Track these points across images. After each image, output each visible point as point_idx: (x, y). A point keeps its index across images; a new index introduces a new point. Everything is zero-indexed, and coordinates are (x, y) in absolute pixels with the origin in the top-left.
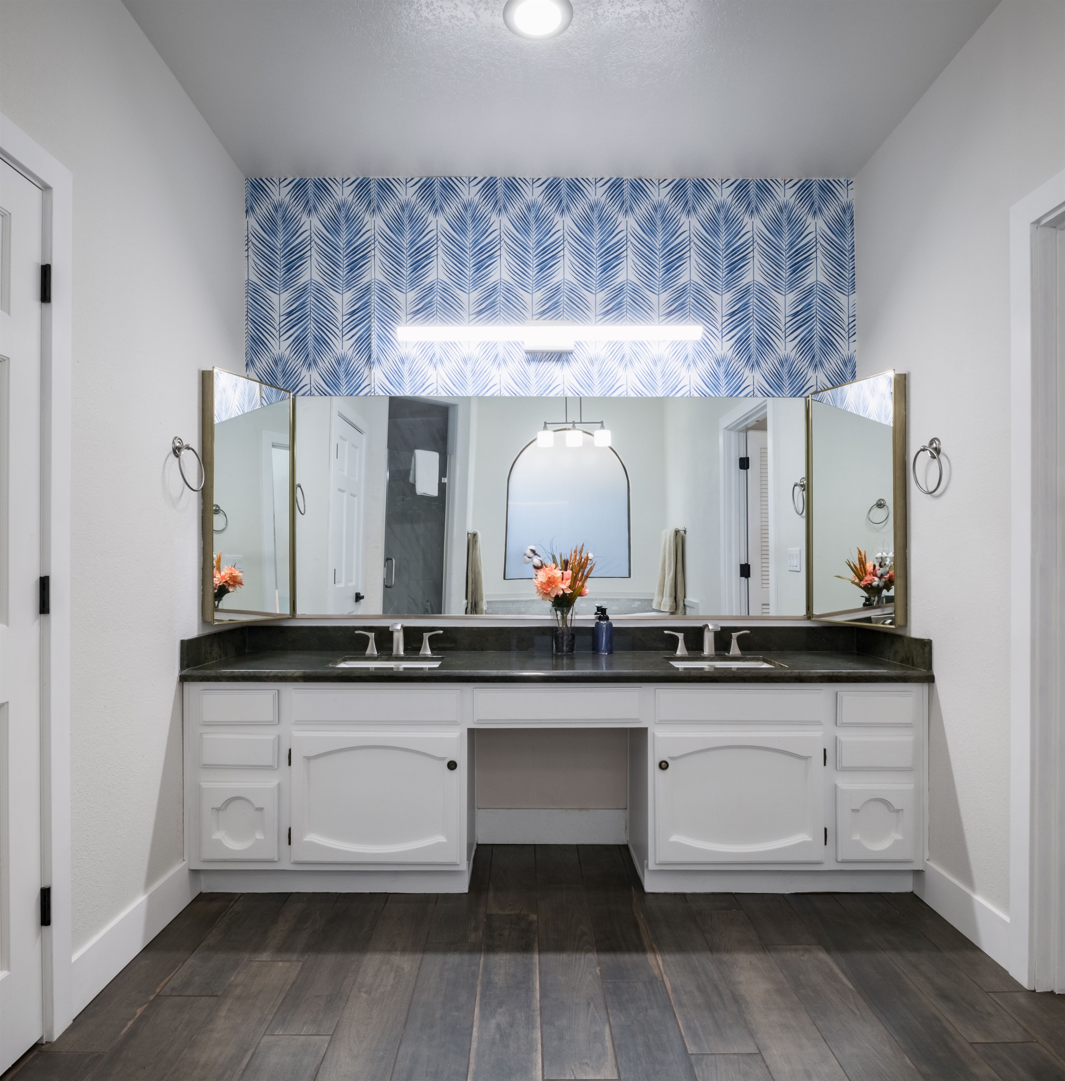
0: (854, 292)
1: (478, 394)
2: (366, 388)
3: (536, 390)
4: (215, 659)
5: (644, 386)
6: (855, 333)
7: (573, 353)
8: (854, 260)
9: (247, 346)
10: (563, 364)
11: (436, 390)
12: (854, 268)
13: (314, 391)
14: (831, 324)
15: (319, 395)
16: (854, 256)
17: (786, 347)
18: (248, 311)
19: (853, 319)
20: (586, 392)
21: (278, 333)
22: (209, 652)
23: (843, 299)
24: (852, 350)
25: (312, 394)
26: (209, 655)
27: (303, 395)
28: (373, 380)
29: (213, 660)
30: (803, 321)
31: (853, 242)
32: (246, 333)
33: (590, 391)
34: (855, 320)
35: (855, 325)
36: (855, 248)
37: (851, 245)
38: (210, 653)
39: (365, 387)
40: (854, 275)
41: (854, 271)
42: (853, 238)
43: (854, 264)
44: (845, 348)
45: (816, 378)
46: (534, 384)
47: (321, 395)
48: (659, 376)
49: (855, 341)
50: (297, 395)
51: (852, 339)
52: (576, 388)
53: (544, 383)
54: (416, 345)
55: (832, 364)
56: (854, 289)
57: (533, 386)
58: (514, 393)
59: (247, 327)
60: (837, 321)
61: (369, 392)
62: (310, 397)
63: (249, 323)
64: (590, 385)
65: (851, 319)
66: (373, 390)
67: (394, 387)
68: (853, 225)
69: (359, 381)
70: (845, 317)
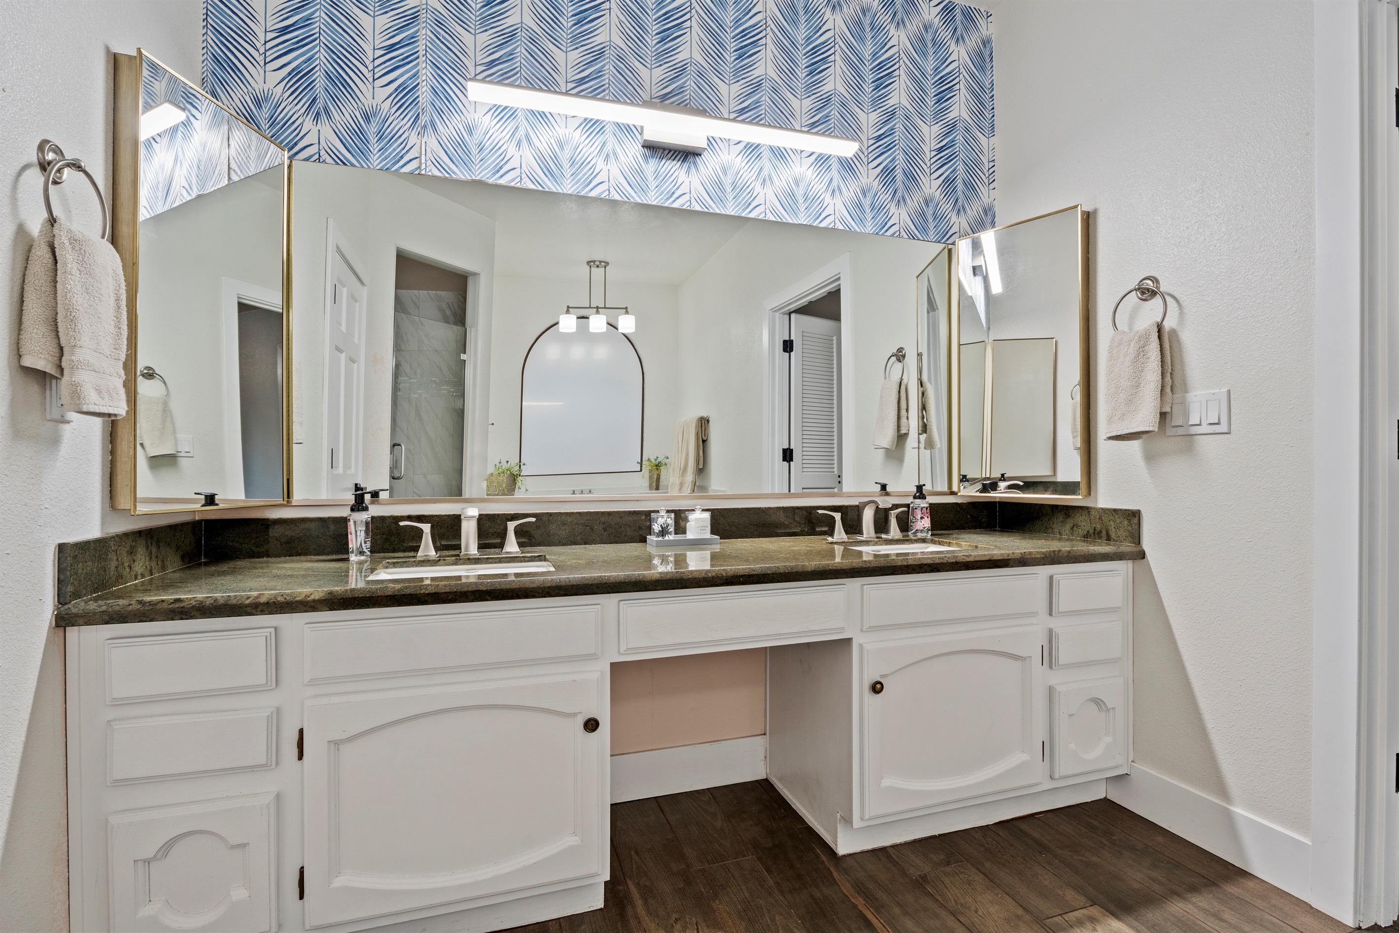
0: (994, 135)
1: (578, 192)
2: (411, 163)
3: (655, 196)
4: (139, 577)
5: (784, 209)
6: (994, 180)
7: (702, 156)
8: (993, 100)
9: (205, 68)
10: (689, 167)
11: (519, 179)
12: (993, 109)
13: (324, 156)
14: (973, 166)
15: (334, 163)
16: (993, 96)
17: (931, 186)
18: (207, 15)
19: (993, 164)
20: (717, 207)
21: (262, 57)
22: (126, 564)
23: (983, 140)
24: (991, 199)
25: (321, 160)
26: (128, 570)
27: (307, 159)
28: (423, 152)
29: (136, 578)
30: (948, 158)
31: (993, 80)
32: (203, 48)
33: (722, 207)
34: (994, 166)
35: (994, 171)
36: (994, 86)
37: (991, 83)
38: (130, 567)
39: (411, 160)
40: (993, 116)
41: (994, 112)
42: (992, 76)
43: (993, 104)
44: (986, 195)
45: (959, 222)
46: (653, 189)
47: (338, 164)
48: (801, 200)
49: (994, 189)
50: (297, 157)
51: (992, 186)
52: (705, 200)
53: (665, 189)
54: (491, 109)
55: (974, 210)
56: (994, 131)
57: (652, 192)
58: (627, 197)
59: (206, 39)
60: (978, 164)
61: (417, 169)
62: (317, 164)
63: (209, 32)
64: (722, 199)
65: (991, 164)
66: (423, 166)
67: (456, 166)
68: (992, 62)
69: (401, 151)
70: (985, 161)
